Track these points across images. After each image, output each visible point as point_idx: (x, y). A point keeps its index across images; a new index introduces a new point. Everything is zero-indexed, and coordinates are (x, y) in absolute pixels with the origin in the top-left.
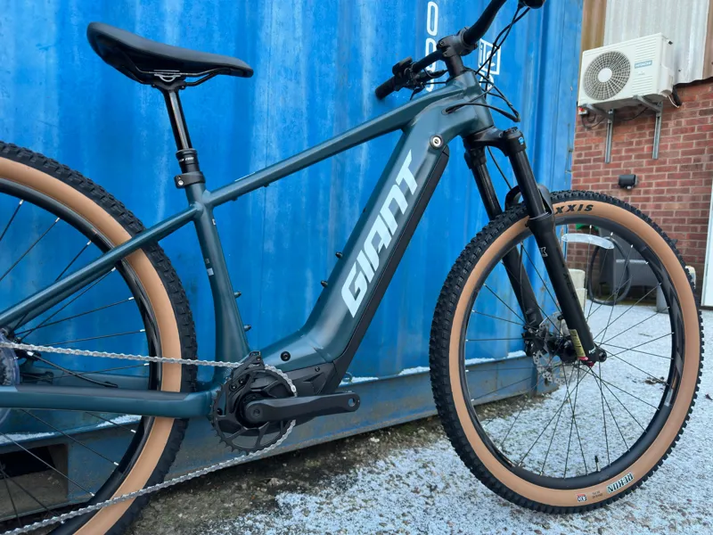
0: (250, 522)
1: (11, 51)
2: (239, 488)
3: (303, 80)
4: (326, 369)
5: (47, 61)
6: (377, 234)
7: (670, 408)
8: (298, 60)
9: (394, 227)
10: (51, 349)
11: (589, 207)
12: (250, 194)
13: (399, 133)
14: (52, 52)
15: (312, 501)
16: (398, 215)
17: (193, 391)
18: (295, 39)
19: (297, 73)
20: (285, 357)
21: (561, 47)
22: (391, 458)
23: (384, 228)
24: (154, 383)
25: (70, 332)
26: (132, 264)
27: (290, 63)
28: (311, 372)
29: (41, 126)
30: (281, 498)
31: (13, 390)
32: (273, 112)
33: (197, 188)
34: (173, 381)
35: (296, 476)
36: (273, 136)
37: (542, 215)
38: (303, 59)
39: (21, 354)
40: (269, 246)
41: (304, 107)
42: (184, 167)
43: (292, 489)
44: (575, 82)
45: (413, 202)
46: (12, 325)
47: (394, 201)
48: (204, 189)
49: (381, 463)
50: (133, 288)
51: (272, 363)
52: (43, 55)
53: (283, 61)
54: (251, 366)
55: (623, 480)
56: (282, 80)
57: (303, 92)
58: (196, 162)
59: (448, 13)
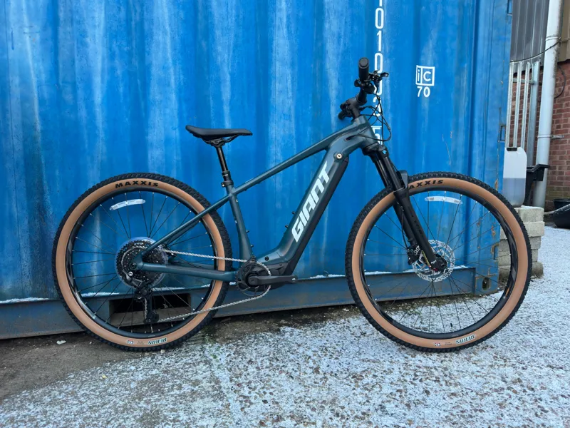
0: (263, 335)
1: (163, 131)
2: (266, 323)
3: (293, 119)
4: (285, 265)
5: (176, 134)
6: (309, 203)
7: (507, 300)
8: (290, 109)
9: (317, 199)
10: (181, 253)
11: (440, 182)
12: (267, 179)
13: (325, 151)
14: (177, 130)
15: (297, 331)
16: (319, 193)
17: (230, 271)
18: (288, 98)
19: (290, 116)
20: (267, 259)
21: (490, 55)
22: (351, 319)
23: (313, 200)
24: (216, 268)
25: (189, 246)
26: (205, 219)
27: (286, 111)
28: (278, 266)
29: (175, 161)
30: (282, 329)
31: (165, 267)
32: (279, 138)
33: (230, 187)
34: (222, 267)
35: (294, 321)
36: (279, 149)
37: (400, 190)
38: (293, 108)
39: (169, 254)
40: (278, 205)
41: (294, 132)
42: (225, 178)
43: (289, 326)
44: (505, 77)
45: (326, 187)
46: (166, 243)
47: (317, 187)
48: (233, 187)
49: (343, 320)
50: (207, 229)
51: (261, 261)
52: (174, 132)
53: (283, 111)
54: (251, 262)
55: (468, 338)
56: (282, 121)
57: (293, 125)
58: (229, 176)
59: (390, 57)
